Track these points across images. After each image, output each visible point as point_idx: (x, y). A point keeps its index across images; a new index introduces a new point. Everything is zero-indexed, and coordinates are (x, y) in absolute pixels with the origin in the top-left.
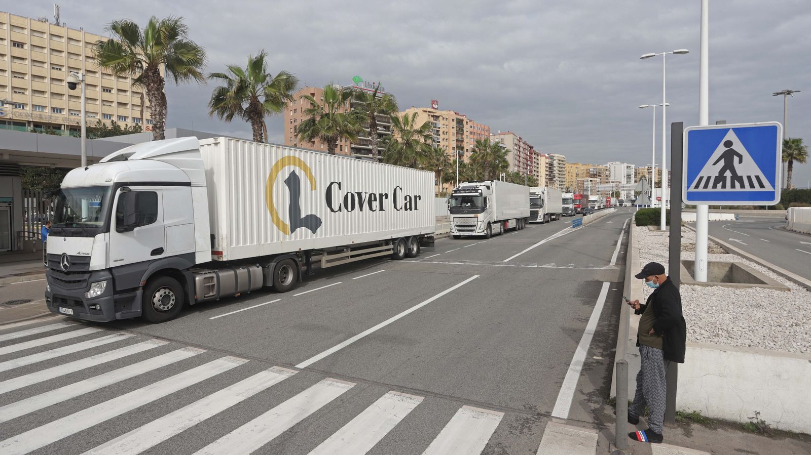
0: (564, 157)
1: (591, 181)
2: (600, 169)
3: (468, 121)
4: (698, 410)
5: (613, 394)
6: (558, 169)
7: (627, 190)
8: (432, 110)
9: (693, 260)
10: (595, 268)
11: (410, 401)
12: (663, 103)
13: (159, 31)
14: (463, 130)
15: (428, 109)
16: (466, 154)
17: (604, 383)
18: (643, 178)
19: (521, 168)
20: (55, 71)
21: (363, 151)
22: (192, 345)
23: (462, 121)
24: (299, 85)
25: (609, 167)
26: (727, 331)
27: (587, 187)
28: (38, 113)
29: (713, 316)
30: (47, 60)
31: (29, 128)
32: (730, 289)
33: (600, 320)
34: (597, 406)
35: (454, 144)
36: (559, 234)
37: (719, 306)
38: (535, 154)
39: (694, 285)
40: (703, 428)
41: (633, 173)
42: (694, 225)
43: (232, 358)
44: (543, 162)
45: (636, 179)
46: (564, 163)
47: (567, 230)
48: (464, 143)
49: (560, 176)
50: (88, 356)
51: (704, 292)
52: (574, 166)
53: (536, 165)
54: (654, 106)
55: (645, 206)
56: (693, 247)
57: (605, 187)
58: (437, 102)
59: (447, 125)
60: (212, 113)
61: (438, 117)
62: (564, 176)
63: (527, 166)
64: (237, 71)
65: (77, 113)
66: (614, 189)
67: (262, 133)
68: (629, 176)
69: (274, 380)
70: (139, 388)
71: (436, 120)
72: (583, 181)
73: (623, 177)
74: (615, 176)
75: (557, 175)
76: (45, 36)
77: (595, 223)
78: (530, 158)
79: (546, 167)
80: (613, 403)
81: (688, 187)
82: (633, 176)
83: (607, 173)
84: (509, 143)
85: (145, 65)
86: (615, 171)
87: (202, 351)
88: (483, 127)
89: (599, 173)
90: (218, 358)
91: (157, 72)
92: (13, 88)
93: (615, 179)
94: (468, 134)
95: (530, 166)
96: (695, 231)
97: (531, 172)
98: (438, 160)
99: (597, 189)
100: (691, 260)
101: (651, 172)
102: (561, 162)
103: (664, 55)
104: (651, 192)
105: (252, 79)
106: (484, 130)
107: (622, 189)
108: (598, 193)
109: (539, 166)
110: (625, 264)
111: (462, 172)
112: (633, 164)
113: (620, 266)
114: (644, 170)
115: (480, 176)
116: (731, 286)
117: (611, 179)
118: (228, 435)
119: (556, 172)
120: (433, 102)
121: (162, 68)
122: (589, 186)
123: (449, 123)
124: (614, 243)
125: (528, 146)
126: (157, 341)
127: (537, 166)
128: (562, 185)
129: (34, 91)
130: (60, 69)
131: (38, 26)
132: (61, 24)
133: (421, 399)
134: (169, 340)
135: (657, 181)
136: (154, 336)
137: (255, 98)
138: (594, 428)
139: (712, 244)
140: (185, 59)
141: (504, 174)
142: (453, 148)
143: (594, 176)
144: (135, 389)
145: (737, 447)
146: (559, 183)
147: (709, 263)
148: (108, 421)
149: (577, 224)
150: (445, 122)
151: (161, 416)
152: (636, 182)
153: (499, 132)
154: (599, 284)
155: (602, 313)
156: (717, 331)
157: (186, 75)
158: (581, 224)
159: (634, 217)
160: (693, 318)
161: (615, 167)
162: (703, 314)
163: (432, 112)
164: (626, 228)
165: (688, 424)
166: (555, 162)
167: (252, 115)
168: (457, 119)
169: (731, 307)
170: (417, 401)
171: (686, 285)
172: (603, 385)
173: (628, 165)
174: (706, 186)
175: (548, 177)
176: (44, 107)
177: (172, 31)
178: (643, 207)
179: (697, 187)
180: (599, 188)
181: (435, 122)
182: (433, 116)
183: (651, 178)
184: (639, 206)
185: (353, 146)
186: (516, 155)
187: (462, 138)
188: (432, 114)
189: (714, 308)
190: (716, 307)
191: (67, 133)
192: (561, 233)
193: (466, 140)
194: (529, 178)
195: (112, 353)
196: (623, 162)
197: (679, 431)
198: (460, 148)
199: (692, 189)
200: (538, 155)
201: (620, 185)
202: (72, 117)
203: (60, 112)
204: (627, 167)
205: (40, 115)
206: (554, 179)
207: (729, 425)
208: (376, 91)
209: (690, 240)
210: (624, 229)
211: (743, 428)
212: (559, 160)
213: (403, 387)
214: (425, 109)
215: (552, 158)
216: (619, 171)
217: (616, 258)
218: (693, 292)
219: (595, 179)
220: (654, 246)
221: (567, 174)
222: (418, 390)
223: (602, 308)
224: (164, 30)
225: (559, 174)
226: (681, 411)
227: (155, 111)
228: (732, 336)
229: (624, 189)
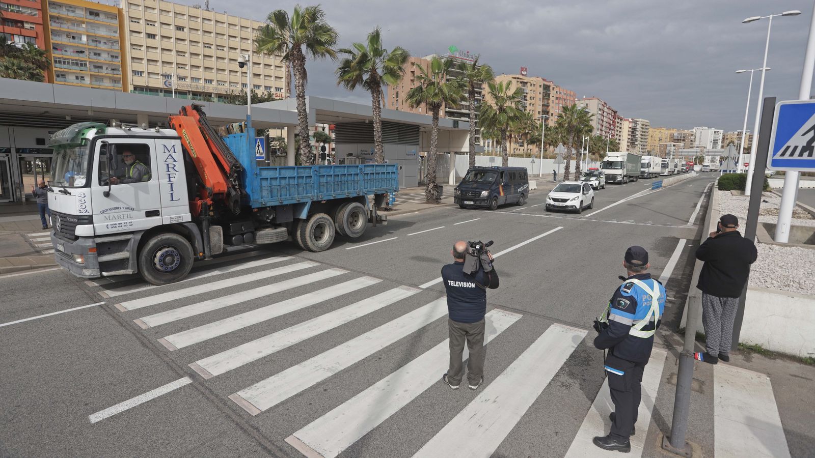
0: (648, 121)
1: (674, 145)
2: (684, 134)
3: (554, 87)
4: (759, 343)
5: (683, 324)
6: (642, 133)
7: (712, 155)
8: (521, 77)
9: (776, 223)
10: (672, 226)
11: (511, 316)
12: (762, 67)
13: (303, 17)
14: (549, 96)
15: (517, 76)
16: (551, 118)
17: (675, 317)
18: (731, 144)
19: (603, 132)
20: (207, 49)
21: (456, 115)
22: (338, 267)
23: (549, 86)
24: (412, 59)
25: (694, 132)
26: (799, 283)
27: (670, 152)
28: (195, 84)
29: (787, 270)
30: (201, 40)
31: (189, 96)
32: (810, 250)
33: (674, 269)
34: (667, 333)
35: (540, 109)
36: (638, 195)
37: (795, 263)
38: (618, 118)
39: (772, 244)
40: (763, 357)
41: (721, 139)
42: (781, 192)
43: (370, 278)
44: (626, 126)
45: (723, 144)
46: (647, 127)
47: (646, 192)
48: (549, 108)
49: (642, 140)
50: (266, 270)
51: (781, 251)
52: (657, 131)
53: (618, 129)
54: (753, 70)
55: (730, 171)
56: (777, 212)
57: (688, 152)
58: (526, 69)
59: (534, 91)
60: (339, 83)
61: (526, 83)
62: (646, 140)
63: (610, 130)
64: (360, 47)
65: (223, 83)
66: (698, 154)
67: (380, 101)
68: (715, 142)
69: (405, 295)
70: (309, 292)
71: (524, 86)
72: (666, 145)
73: (709, 141)
74: (700, 142)
75: (639, 139)
76: (199, 20)
77: (675, 186)
78: (613, 122)
79: (629, 131)
80: (682, 333)
81: (774, 155)
82: (720, 142)
83: (693, 138)
84: (593, 107)
85: (291, 46)
86: (701, 136)
87: (347, 272)
88: (569, 92)
89: (684, 137)
90: (359, 277)
91: (300, 50)
92: (177, 64)
93: (700, 144)
94: (554, 99)
95: (613, 130)
96: (780, 196)
97: (613, 136)
98: (526, 124)
99: (680, 154)
100: (772, 223)
101: (741, 138)
102: (644, 127)
103: (771, 18)
104: (738, 157)
105: (372, 53)
106: (570, 95)
107: (707, 154)
108: (681, 157)
109: (622, 130)
110: (703, 225)
111: (548, 135)
112: (721, 129)
113: (698, 226)
114: (733, 135)
115: (564, 139)
116: (811, 248)
117: (696, 144)
118: (379, 328)
119: (638, 136)
120: (522, 69)
121: (304, 47)
122: (672, 150)
123: (536, 88)
124: (693, 205)
125: (612, 111)
126: (312, 262)
127: (620, 130)
128: (643, 149)
129: (192, 66)
130: (210, 47)
131: (194, 12)
132: (210, 9)
133: (521, 316)
134: (320, 262)
135: (746, 147)
136: (308, 259)
137: (374, 70)
138: (664, 348)
139: (799, 210)
140: (323, 40)
141: (587, 138)
142: (539, 112)
143: (678, 140)
144: (306, 294)
145: (792, 373)
146: (641, 147)
147: (792, 227)
148: (295, 311)
149: (657, 186)
150: (532, 88)
151: (329, 312)
152: (722, 147)
153: (584, 97)
154: (676, 241)
155: (677, 264)
156: (789, 282)
157: (323, 55)
158: (661, 186)
159: (717, 181)
160: (767, 271)
161: (701, 132)
162: (778, 269)
163: (521, 79)
164: (707, 192)
165: (749, 353)
166: (638, 127)
167: (372, 85)
168: (544, 85)
169: (808, 265)
170: (516, 317)
171: (763, 244)
172: (674, 319)
173: (716, 130)
174: (792, 154)
175: (630, 141)
176: (199, 79)
177: (313, 15)
178: (728, 172)
179: (783, 155)
180: (682, 152)
181: (523, 88)
182: (521, 82)
183: (740, 144)
184: (724, 171)
185: (447, 110)
186: (599, 119)
187: (548, 103)
188: (521, 81)
189: (790, 264)
190: (791, 264)
191: (216, 99)
192: (640, 194)
193: (551, 105)
194: (611, 142)
195: (282, 269)
196: (710, 127)
197: (740, 357)
198: (546, 112)
199: (777, 157)
200: (621, 120)
201: (705, 150)
202: (220, 87)
203: (211, 83)
204: (715, 132)
205: (197, 85)
206: (636, 143)
207: (788, 358)
208: (476, 62)
209: (775, 206)
210: (706, 193)
211: (801, 361)
212: (643, 125)
213: (505, 306)
214: (514, 76)
215: (635, 122)
216: (705, 136)
217: (694, 219)
218: (770, 250)
219: (679, 144)
220: (735, 209)
221: (650, 138)
222: (518, 310)
223: (677, 259)
224: (307, 16)
225: (642, 138)
226: (744, 342)
227: (299, 83)
228: (803, 287)
229: (709, 154)
